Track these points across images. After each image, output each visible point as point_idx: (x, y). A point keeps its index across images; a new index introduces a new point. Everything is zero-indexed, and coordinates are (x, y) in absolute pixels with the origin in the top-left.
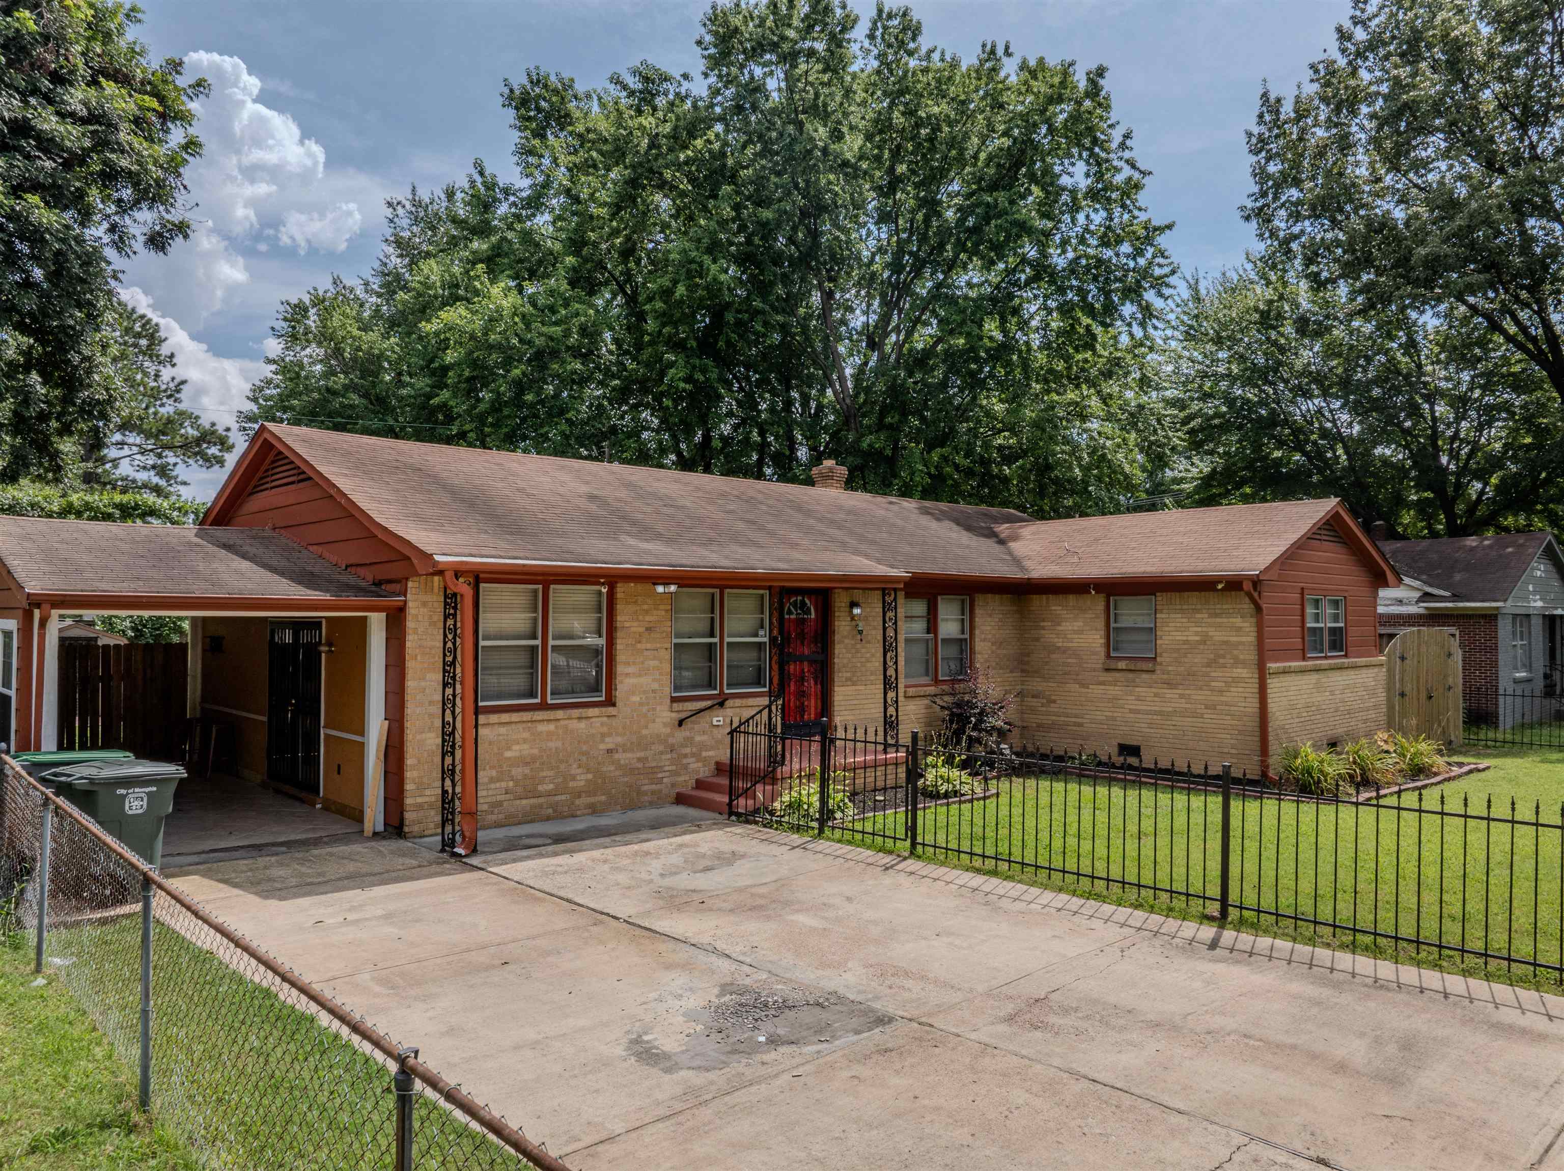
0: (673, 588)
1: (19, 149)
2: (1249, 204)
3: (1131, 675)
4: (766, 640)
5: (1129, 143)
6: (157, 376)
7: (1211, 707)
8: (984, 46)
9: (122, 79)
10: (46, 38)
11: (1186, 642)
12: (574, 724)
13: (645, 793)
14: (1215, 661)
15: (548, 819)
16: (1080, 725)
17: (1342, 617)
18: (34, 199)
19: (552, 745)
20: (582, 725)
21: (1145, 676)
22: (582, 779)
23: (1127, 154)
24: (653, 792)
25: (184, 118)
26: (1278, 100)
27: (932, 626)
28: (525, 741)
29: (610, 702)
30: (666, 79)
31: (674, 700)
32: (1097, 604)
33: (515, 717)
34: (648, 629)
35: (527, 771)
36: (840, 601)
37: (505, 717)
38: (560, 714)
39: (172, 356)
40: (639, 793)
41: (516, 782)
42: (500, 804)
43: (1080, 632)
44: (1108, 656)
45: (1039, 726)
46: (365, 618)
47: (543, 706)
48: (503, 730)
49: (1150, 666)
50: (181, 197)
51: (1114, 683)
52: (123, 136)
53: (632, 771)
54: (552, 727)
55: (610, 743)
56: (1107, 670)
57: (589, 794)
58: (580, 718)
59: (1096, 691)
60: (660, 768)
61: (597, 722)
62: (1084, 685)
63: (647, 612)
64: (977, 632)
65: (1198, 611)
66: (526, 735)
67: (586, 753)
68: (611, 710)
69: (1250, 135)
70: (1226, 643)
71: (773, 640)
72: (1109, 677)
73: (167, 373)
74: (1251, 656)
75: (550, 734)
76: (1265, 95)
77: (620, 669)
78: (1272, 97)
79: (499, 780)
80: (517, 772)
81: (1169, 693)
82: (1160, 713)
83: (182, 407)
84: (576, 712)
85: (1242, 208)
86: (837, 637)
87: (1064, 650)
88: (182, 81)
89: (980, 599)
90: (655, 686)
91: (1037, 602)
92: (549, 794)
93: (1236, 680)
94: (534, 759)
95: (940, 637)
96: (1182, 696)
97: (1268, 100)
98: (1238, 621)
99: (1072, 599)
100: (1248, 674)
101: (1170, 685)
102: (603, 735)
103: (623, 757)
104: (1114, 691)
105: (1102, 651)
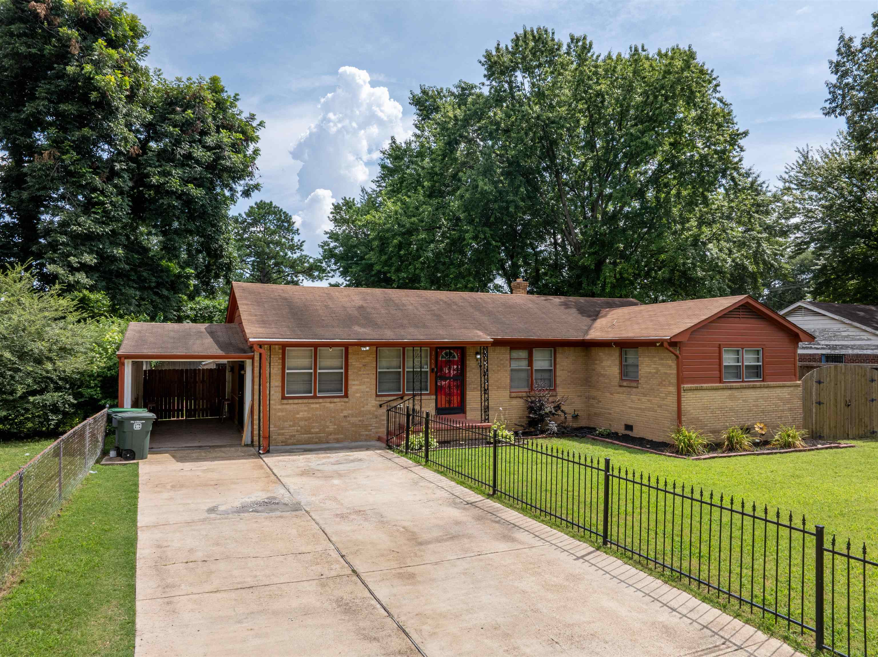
0: (368, 348)
1: (188, 165)
2: (827, 105)
3: (629, 389)
4: (428, 370)
5: (718, 89)
6: (292, 240)
7: (660, 406)
8: (631, 48)
9: (230, 128)
10: (199, 119)
11: (650, 373)
12: (328, 405)
13: (363, 435)
14: (661, 383)
15: (316, 443)
16: (610, 414)
17: (761, 359)
18: (190, 186)
19: (318, 413)
20: (332, 405)
21: (634, 390)
22: (331, 428)
23: (718, 95)
24: (367, 435)
25: (254, 139)
26: (851, 39)
27: (530, 363)
28: (305, 411)
29: (346, 396)
30: (472, 87)
31: (377, 396)
32: (615, 353)
33: (300, 401)
34: (364, 365)
35: (306, 423)
36: (470, 352)
37: (296, 401)
38: (321, 400)
39: (298, 230)
40: (360, 435)
41: (302, 427)
42: (294, 436)
43: (609, 366)
44: (621, 379)
45: (595, 414)
46: (243, 362)
47: (315, 397)
48: (295, 406)
49: (635, 384)
50: (256, 173)
51: (623, 393)
52: (226, 153)
53: (354, 425)
54: (318, 406)
55: (345, 413)
56: (620, 386)
57: (335, 434)
58: (331, 402)
59: (616, 396)
60: (371, 425)
61: (339, 404)
62: (612, 394)
63: (363, 358)
64: (558, 366)
65: (654, 357)
66: (306, 408)
67: (334, 417)
68: (346, 400)
69: (831, 62)
70: (666, 373)
71: (432, 370)
72: (621, 390)
73: (296, 238)
74: (674, 381)
75: (317, 408)
76: (842, 38)
77: (350, 382)
78: (847, 37)
79: (293, 426)
80: (302, 423)
81: (644, 399)
82: (640, 409)
83: (304, 253)
84: (328, 400)
85: (824, 109)
86: (468, 369)
87: (604, 376)
88: (255, 124)
89: (559, 350)
90: (368, 390)
91: (595, 351)
92: (317, 433)
93: (670, 393)
94: (309, 418)
95: (534, 368)
96: (649, 401)
97: (844, 40)
98: (670, 362)
99: (607, 350)
100: (673, 389)
101: (645, 395)
102: (342, 410)
103: (353, 420)
104: (623, 397)
105: (618, 376)
